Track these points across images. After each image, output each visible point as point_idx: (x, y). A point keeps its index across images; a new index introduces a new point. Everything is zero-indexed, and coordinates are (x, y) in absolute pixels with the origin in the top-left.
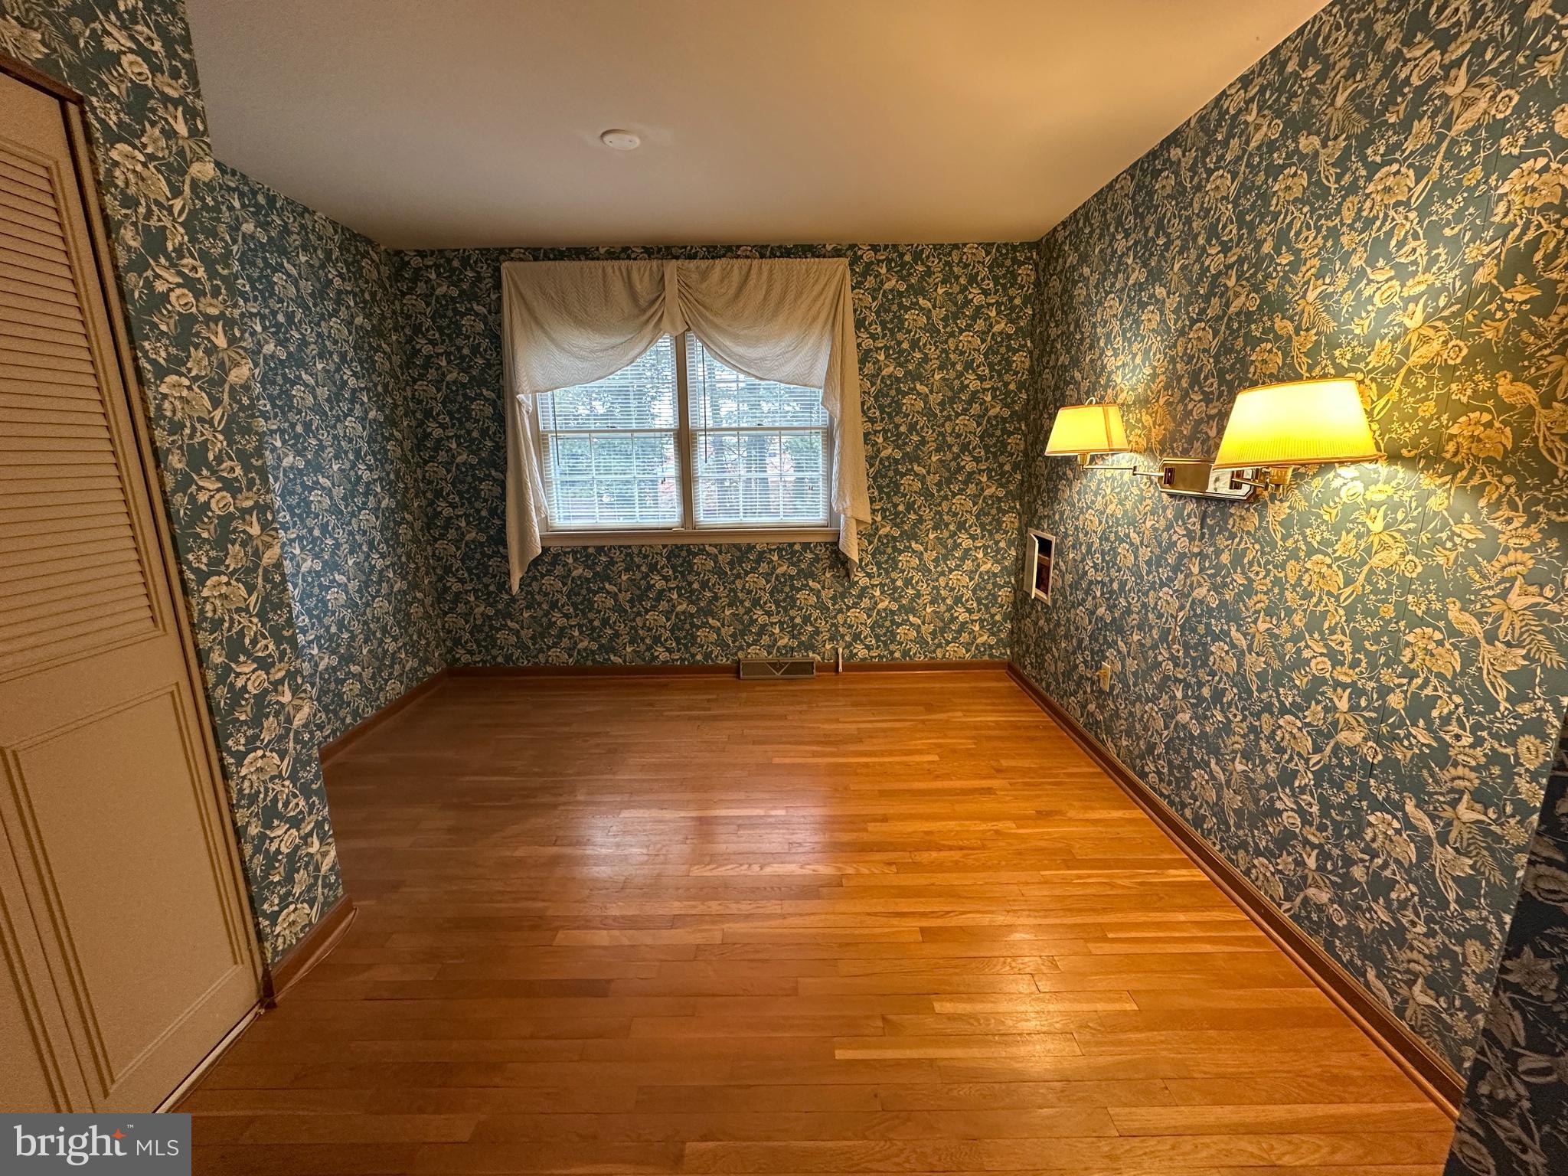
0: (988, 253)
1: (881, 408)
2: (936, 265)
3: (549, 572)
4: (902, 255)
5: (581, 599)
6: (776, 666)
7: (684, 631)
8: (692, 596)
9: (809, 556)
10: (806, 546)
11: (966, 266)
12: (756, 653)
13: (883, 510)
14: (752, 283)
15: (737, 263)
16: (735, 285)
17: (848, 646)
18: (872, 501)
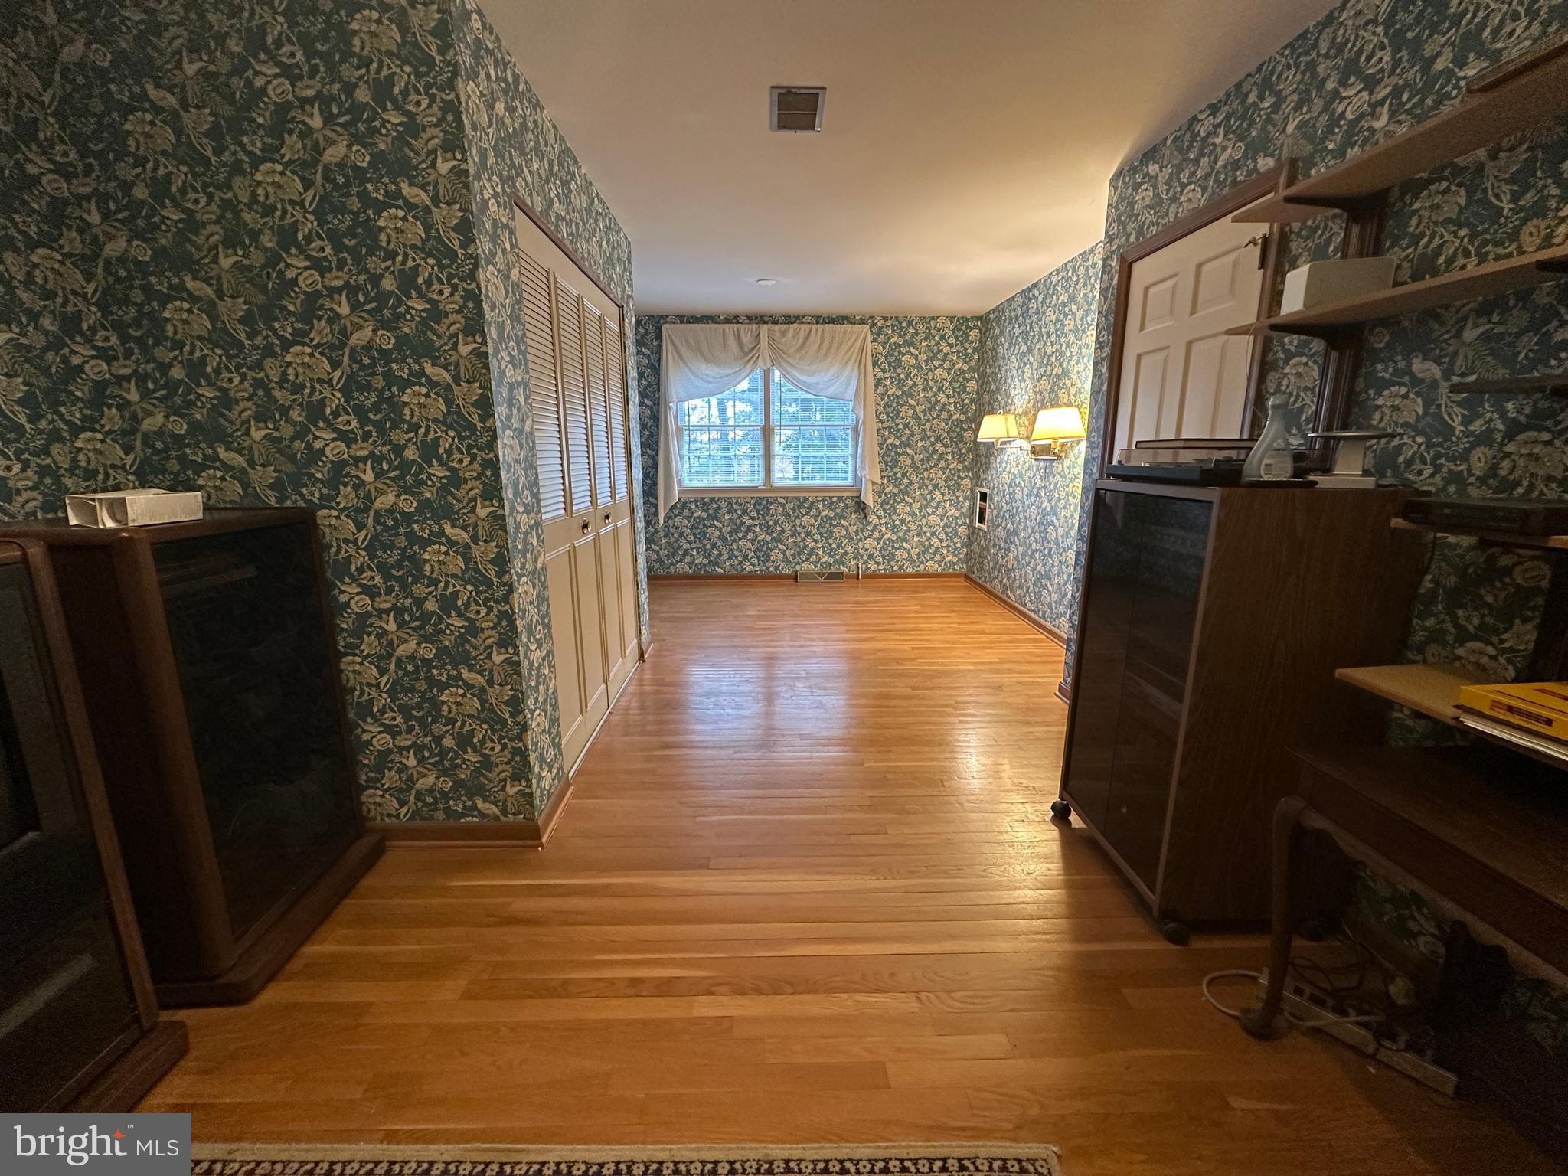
0: (952, 322)
1: (888, 414)
2: (920, 328)
3: (680, 514)
4: (901, 323)
5: (699, 531)
6: (821, 574)
7: (763, 553)
8: (768, 530)
9: (842, 505)
10: (840, 498)
11: (939, 330)
12: (808, 567)
13: (888, 477)
14: (812, 338)
15: (803, 327)
16: (801, 341)
17: (865, 562)
18: (881, 471)
